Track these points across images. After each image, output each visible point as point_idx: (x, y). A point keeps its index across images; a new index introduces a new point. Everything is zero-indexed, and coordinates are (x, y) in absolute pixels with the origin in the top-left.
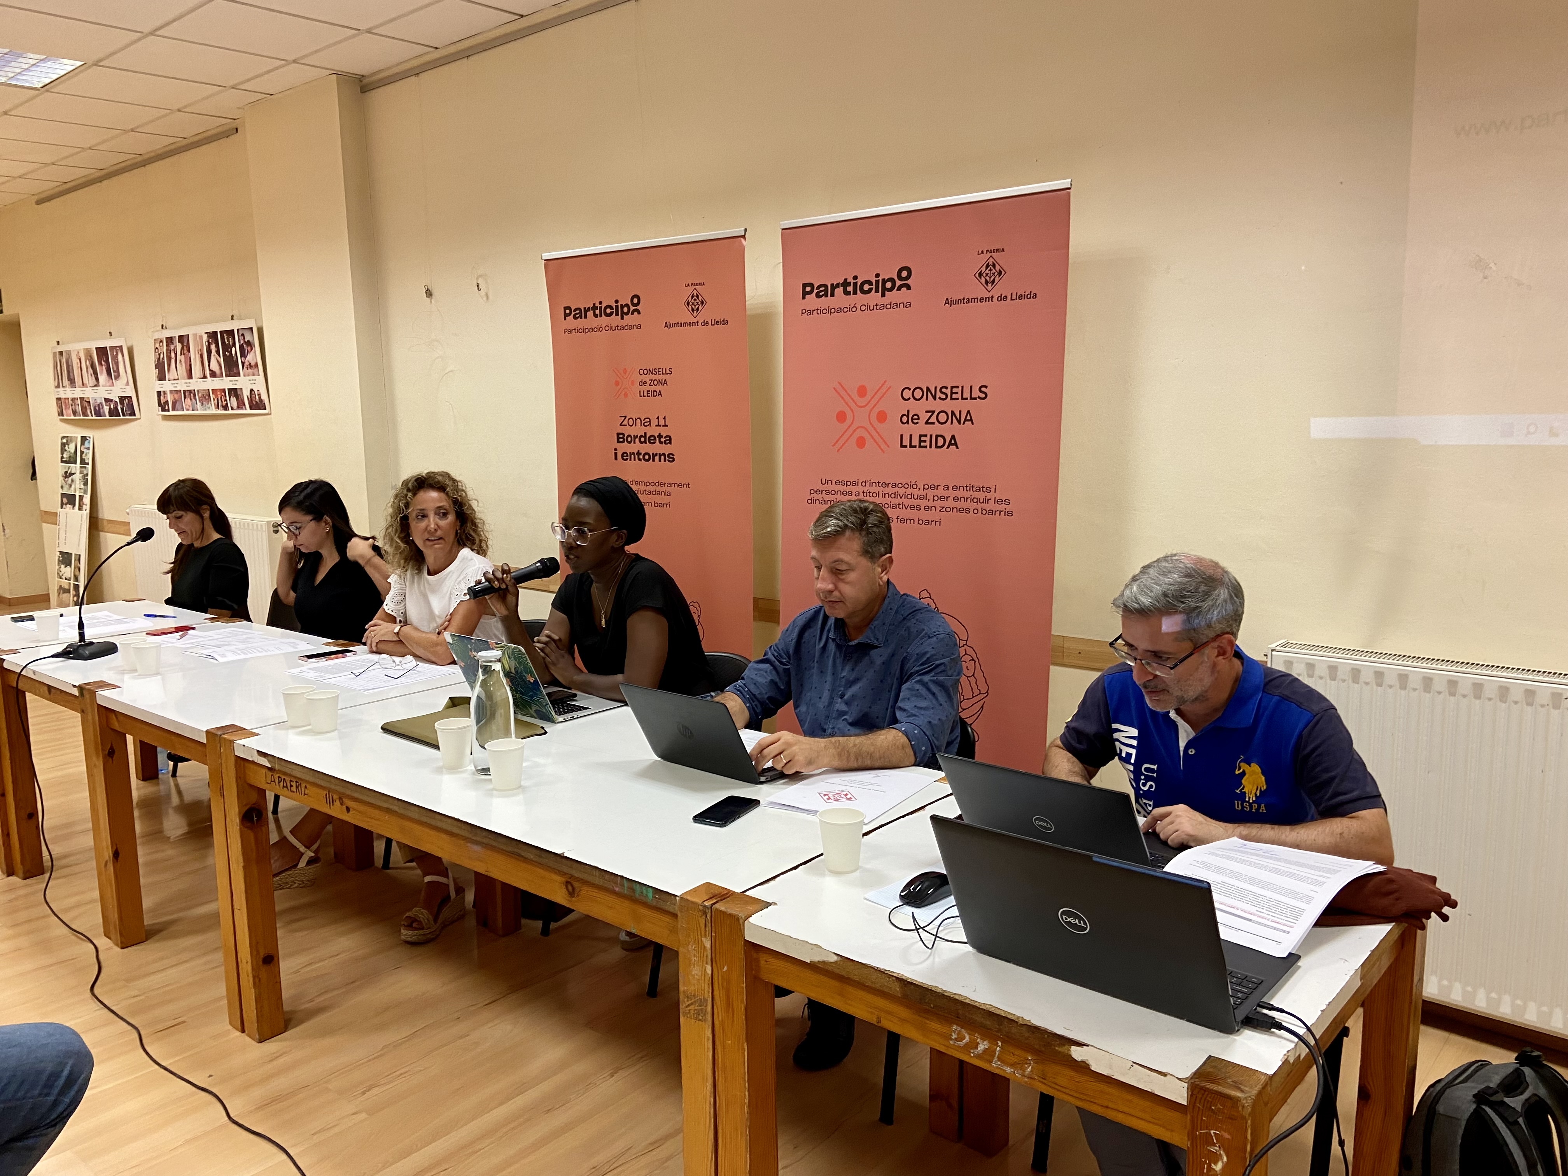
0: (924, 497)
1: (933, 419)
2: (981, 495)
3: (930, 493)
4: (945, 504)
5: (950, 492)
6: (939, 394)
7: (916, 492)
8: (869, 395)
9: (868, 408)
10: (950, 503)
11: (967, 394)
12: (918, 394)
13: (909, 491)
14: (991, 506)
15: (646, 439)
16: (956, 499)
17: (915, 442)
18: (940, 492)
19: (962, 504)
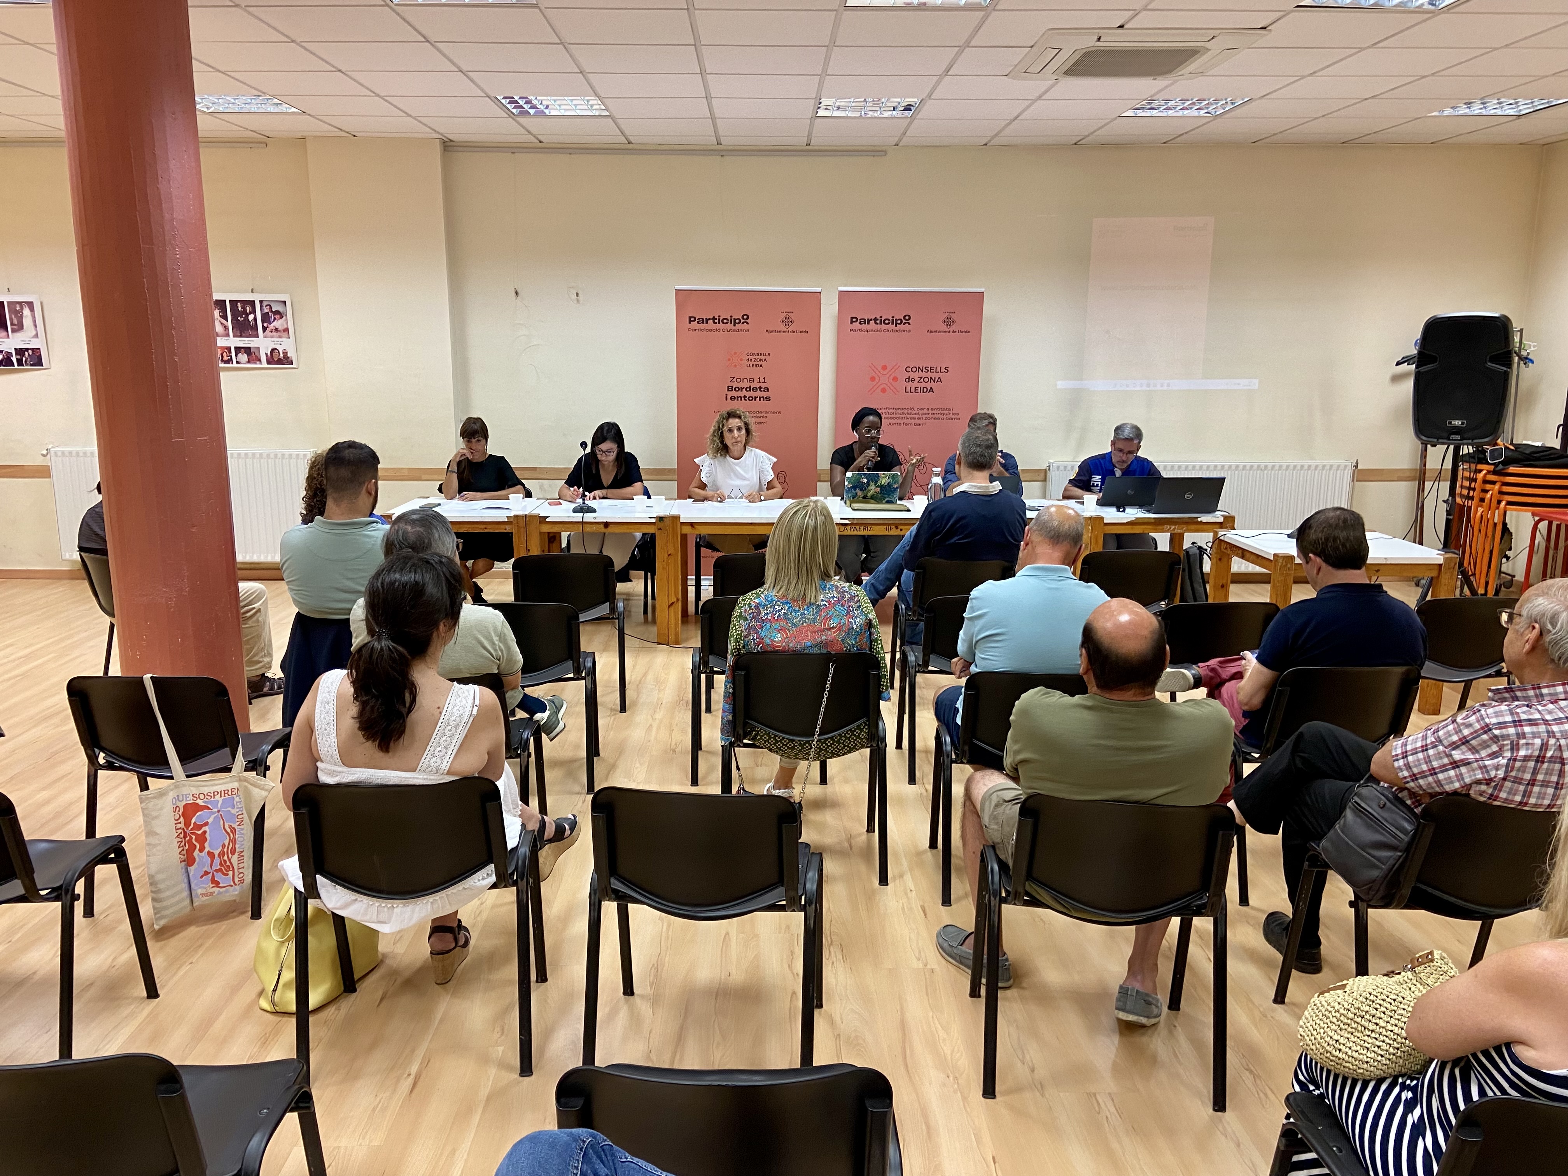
0: (918, 414)
1: (922, 380)
2: (946, 412)
3: (921, 412)
4: (927, 416)
5: (930, 412)
6: (924, 370)
7: (913, 412)
8: (889, 369)
9: (888, 376)
10: (930, 416)
11: (938, 370)
12: (914, 369)
13: (910, 411)
14: (951, 416)
15: (749, 389)
16: (933, 414)
17: (913, 390)
18: (925, 411)
19: (936, 416)
